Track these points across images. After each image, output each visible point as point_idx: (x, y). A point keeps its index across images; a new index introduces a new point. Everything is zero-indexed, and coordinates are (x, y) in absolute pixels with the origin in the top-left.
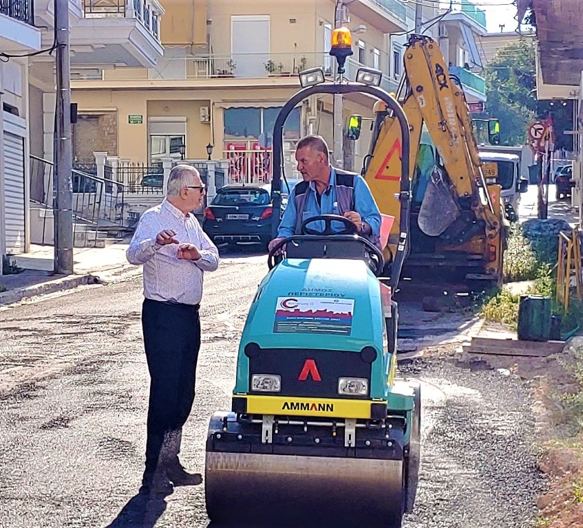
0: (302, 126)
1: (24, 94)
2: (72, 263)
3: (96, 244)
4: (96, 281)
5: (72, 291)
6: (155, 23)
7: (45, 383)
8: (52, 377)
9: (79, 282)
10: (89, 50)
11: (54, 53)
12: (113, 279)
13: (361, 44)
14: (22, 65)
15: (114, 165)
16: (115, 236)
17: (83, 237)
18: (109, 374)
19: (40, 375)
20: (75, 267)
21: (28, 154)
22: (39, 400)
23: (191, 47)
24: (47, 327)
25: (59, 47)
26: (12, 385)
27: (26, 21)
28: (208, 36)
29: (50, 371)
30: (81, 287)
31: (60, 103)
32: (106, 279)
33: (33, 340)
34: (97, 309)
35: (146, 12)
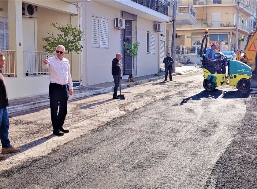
0: (228, 38)
1: (165, 31)
2: (175, 70)
3: (180, 66)
4: (180, 74)
5: (175, 76)
6: (195, 15)
7: (172, 96)
8: (173, 95)
9: (177, 74)
10: (180, 21)
11: (172, 22)
12: (184, 74)
13: (243, 19)
14: (165, 25)
15: (184, 48)
16: (184, 64)
17: (177, 64)
18: (186, 95)
19: (170, 95)
20: (176, 71)
21: (165, 46)
22: (171, 100)
23: (203, 20)
24: (171, 84)
25: (173, 21)
26: (165, 97)
27: (166, 15)
28: (207, 17)
29: (172, 94)
30: (177, 76)
31: (173, 33)
32: (183, 74)
33: (168, 87)
34: (181, 80)
35: (193, 12)
